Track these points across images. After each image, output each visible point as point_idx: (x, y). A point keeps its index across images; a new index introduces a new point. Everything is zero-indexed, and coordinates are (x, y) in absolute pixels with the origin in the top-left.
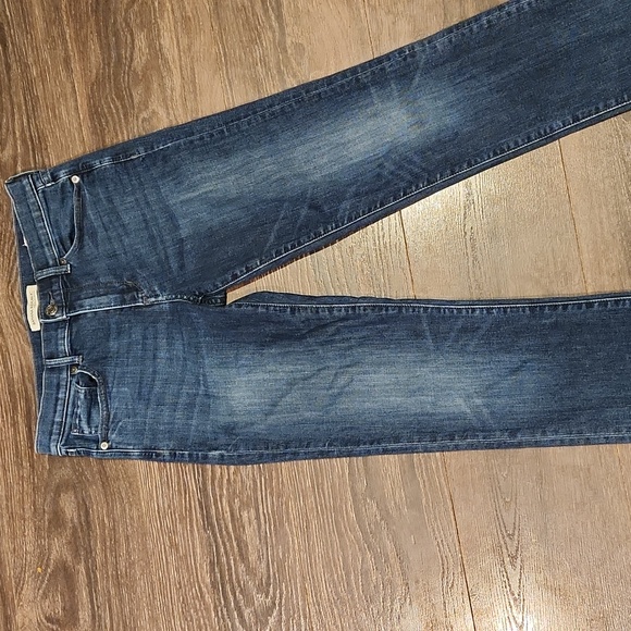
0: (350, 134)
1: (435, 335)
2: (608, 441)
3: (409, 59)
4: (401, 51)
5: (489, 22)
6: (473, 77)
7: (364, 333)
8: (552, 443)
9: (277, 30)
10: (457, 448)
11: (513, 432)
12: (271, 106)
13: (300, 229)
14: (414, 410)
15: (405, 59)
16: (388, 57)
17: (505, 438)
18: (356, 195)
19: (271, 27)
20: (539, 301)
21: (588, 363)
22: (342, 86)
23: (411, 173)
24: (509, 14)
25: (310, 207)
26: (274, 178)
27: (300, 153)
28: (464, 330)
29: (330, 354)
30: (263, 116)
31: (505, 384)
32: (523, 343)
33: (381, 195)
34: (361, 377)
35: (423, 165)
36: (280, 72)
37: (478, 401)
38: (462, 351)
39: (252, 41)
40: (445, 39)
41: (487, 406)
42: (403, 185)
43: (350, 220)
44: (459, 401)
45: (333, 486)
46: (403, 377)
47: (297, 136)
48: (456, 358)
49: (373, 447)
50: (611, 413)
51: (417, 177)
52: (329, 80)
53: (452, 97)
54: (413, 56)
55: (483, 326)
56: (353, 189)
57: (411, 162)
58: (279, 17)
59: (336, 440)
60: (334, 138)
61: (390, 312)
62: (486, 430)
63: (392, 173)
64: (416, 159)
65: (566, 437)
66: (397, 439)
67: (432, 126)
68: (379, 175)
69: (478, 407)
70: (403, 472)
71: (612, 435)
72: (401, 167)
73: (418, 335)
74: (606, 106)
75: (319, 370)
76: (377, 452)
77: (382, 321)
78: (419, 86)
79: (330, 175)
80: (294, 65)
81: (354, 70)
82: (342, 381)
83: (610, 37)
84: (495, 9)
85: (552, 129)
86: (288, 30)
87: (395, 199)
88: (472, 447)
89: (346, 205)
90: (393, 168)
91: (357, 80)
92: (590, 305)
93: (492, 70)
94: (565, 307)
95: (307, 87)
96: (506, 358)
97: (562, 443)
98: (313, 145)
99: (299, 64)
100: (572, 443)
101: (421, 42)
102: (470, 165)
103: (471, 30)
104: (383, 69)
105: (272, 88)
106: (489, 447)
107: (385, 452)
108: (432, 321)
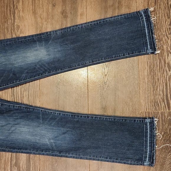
0: (28, 54)
1: (43, 119)
2: (87, 159)
3: (49, 36)
4: (47, 33)
5: (73, 29)
6: (66, 44)
7: (23, 115)
8: (71, 157)
9: (13, 20)
10: (43, 154)
11: (60, 152)
12: (7, 42)
13: (9, 80)
14: (33, 141)
15: (48, 35)
16: (43, 34)
17: (58, 153)
18: (27, 73)
19: (11, 19)
20: (74, 113)
21: (85, 134)
22: (29, 40)
23: (44, 69)
24: (79, 28)
25: (13, 74)
26: (3, 63)
27: (13, 57)
28: (52, 119)
29: (11, 120)
30: (4, 45)
31: (60, 137)
32: (68, 125)
33: (35, 74)
34: (19, 128)
35: (48, 67)
36: (11, 33)
37: (52, 141)
38: (50, 125)
39: (5, 22)
40: (60, 32)
41: (55, 143)
42: (41, 72)
43: (24, 80)
44: (47, 140)
45: (5, 161)
46: (31, 130)
47: (13, 52)
48: (48, 127)
49: (19, 151)
50: (89, 150)
51: (46, 70)
52: (25, 37)
53: (59, 49)
54: (50, 35)
55: (57, 118)
56: (27, 70)
57: (45, 66)
58: (14, 16)
59: (8, 147)
60: (24, 55)
61: (31, 110)
62: (53, 150)
63: (38, 68)
64: (46, 65)
65: (75, 156)
66: (26, 149)
67: (52, 56)
68: (35, 68)
69: (52, 143)
70: (27, 159)
71: (88, 157)
72: (41, 67)
73: (38, 118)
74: (102, 60)
75: (7, 124)
76: (20, 152)
77: (28, 112)
78: (51, 44)
79: (21, 66)
80: (16, 31)
81: (32, 36)
82: (13, 129)
83: (106, 40)
84: (75, 26)
85: (86, 64)
86: (16, 21)
87: (38, 76)
88: (48, 155)
89: (24, 75)
90: (39, 67)
91: (33, 39)
92: (88, 117)
93: (72, 43)
94: (81, 116)
95: (18, 38)
96: (62, 129)
97: (74, 157)
98: (17, 56)
99: (17, 31)
100: (76, 158)
101: (53, 31)
102: (61, 70)
103: (68, 31)
104: (41, 37)
105: (9, 37)
106: (53, 155)
107: (22, 152)
108: (43, 114)
